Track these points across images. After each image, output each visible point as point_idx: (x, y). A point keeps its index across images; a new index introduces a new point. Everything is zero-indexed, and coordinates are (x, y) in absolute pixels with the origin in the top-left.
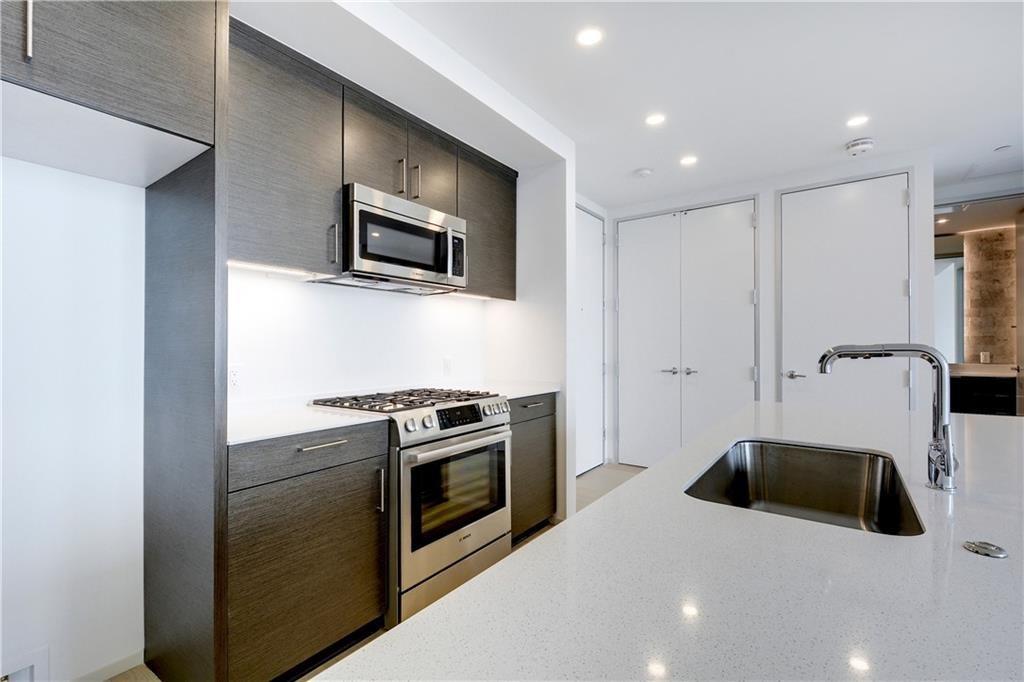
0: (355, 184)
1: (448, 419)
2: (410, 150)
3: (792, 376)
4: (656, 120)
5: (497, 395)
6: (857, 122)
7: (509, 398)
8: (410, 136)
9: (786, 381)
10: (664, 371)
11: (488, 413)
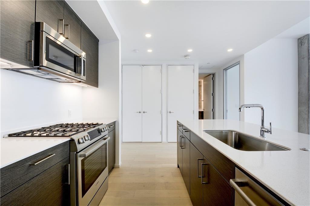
0: (44, 23)
1: (92, 135)
2: (64, 16)
3: (170, 113)
4: (148, 36)
5: (102, 124)
6: (190, 51)
7: (106, 124)
8: (65, 10)
9: (169, 113)
10: (137, 112)
11: (103, 130)
